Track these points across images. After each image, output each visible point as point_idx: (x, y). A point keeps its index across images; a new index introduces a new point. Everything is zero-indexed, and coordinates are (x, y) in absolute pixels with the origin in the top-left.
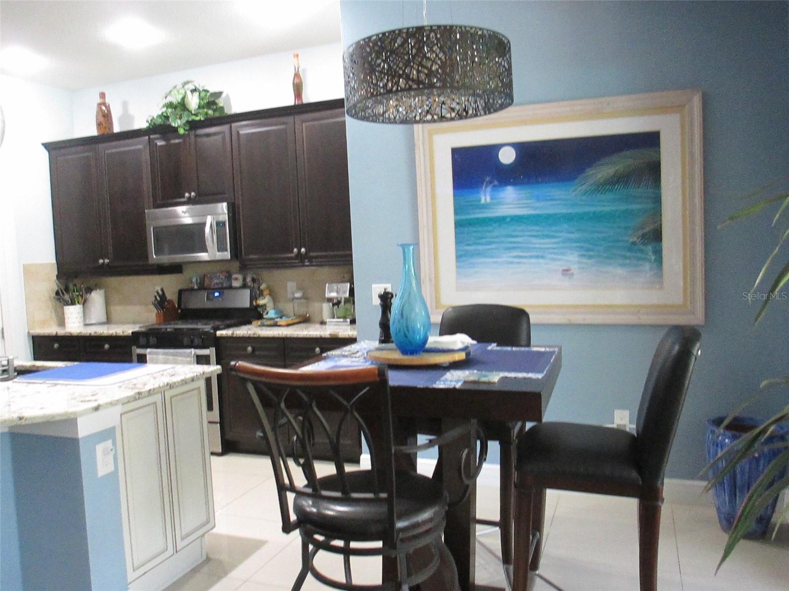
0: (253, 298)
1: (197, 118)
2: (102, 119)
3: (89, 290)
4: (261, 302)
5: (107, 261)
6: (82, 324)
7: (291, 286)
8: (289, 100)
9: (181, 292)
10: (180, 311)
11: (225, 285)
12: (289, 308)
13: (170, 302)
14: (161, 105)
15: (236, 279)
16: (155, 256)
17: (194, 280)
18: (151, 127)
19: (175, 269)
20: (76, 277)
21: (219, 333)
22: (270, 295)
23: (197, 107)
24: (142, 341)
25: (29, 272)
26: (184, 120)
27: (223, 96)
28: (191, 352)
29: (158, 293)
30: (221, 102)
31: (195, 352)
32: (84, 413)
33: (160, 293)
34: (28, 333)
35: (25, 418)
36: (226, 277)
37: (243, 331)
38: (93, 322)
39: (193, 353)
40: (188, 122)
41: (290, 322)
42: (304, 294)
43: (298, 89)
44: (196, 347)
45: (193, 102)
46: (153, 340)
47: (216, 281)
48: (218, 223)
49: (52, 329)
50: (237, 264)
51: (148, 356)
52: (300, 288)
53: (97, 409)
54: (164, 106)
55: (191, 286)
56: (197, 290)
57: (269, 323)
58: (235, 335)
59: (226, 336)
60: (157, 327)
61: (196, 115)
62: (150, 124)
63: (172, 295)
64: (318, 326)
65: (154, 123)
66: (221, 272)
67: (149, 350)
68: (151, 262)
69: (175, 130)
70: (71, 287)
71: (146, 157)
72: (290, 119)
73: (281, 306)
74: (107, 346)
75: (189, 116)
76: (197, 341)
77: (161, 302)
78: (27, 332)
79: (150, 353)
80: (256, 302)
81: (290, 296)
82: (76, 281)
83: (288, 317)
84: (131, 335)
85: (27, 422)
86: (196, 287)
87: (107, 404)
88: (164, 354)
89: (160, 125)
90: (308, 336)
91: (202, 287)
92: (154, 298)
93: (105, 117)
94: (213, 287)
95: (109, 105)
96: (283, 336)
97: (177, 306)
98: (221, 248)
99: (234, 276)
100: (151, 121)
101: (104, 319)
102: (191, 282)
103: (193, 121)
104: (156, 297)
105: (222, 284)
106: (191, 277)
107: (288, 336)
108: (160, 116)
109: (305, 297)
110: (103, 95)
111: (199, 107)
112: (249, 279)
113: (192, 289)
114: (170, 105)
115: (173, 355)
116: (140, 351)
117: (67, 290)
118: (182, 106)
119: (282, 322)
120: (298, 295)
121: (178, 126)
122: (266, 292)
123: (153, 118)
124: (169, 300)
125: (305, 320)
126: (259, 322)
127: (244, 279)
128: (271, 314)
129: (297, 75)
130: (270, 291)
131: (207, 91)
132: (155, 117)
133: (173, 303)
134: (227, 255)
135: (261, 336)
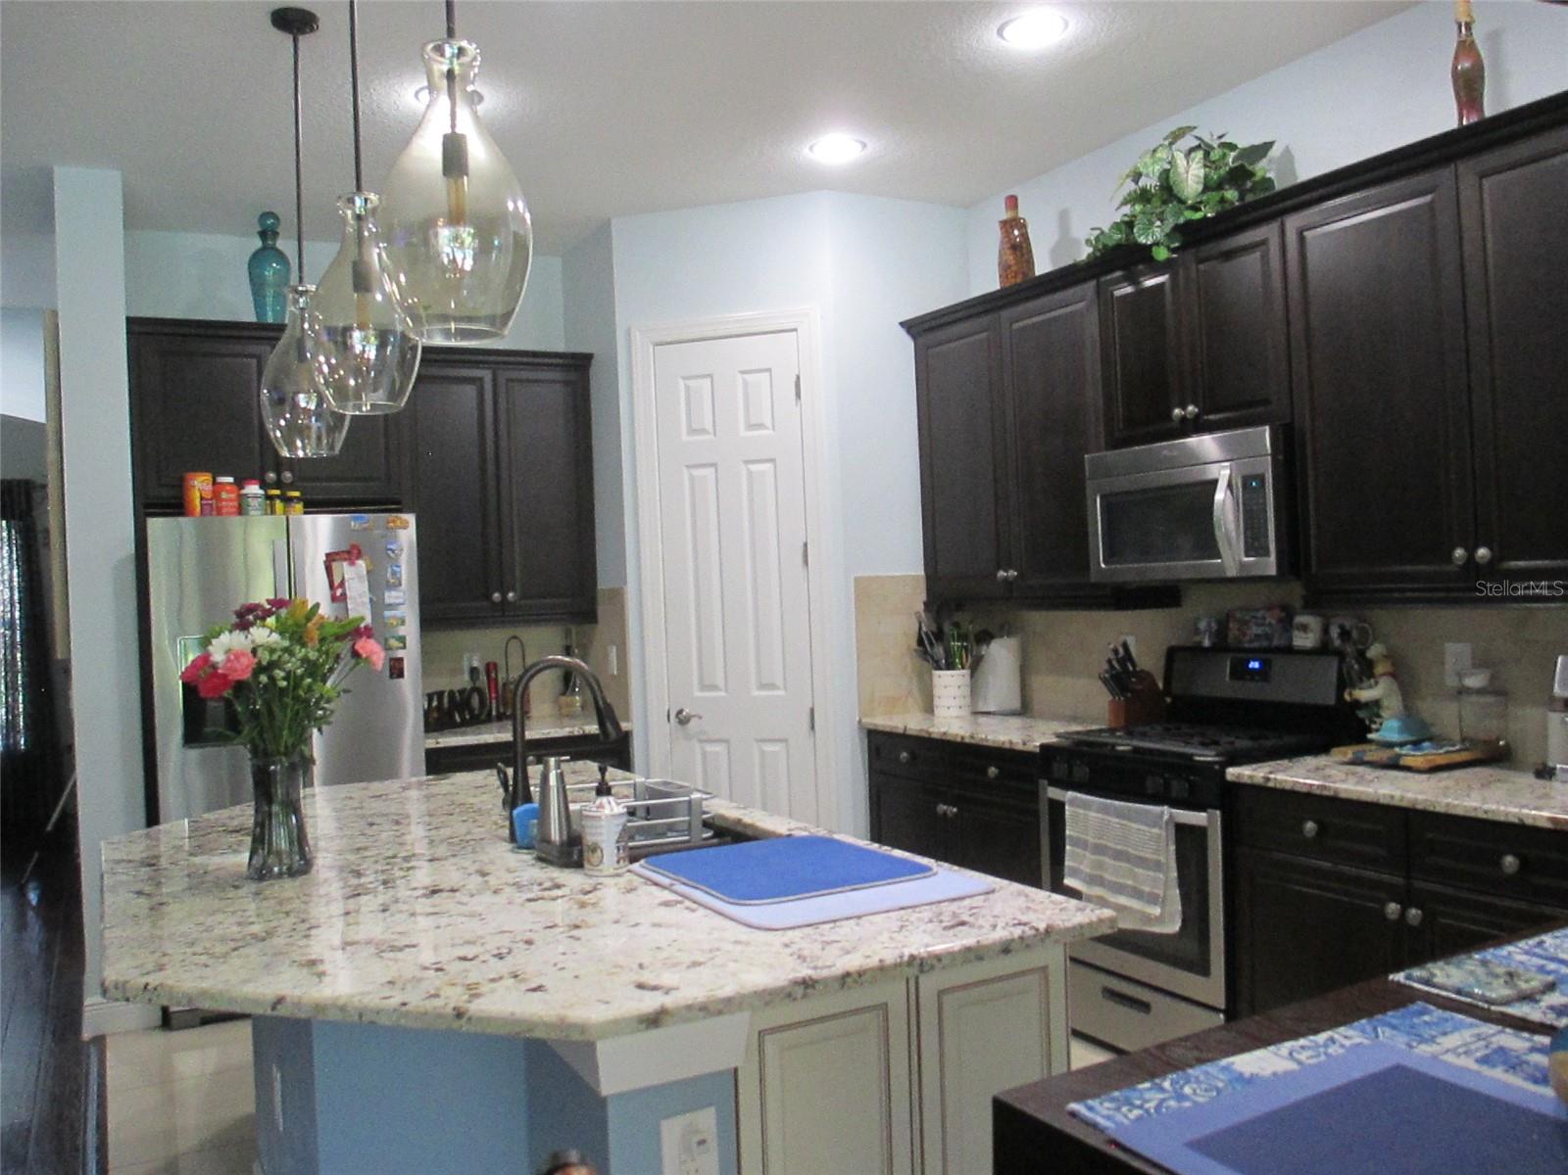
0: (1344, 683)
1: (1198, 215)
2: (1010, 258)
3: (985, 637)
4: (1364, 695)
5: (1013, 573)
6: (965, 712)
7: (1457, 653)
8: (1442, 117)
9: (1172, 654)
10: (1168, 700)
11: (1276, 643)
12: (1447, 716)
13: (1145, 676)
14: (1120, 198)
15: (1304, 628)
16: (1103, 566)
17: (1202, 625)
18: (1098, 254)
19: (1164, 596)
20: (959, 607)
21: (1232, 772)
22: (1393, 675)
23: (1200, 188)
24: (1059, 769)
25: (866, 592)
26: (1170, 222)
27: (1275, 152)
28: (1162, 813)
29: (1116, 651)
30: (1264, 168)
31: (1171, 816)
32: (615, 1029)
33: (1121, 651)
34: (860, 722)
36: (1280, 620)
37: (1298, 774)
38: (992, 710)
39: (1166, 817)
40: (1177, 228)
41: (1441, 761)
42: (1493, 678)
43: (1469, 87)
44: (1176, 803)
45: (1191, 177)
46: (1081, 772)
47: (1255, 630)
48: (1246, 481)
49: (909, 721)
50: (1296, 591)
51: (1067, 807)
52: (1480, 663)
53: (652, 1020)
54: (1125, 203)
55: (1197, 638)
56: (1207, 650)
57: (1384, 755)
58: (1271, 784)
59: (1249, 781)
60: (1106, 738)
61: (1195, 208)
62: (1096, 249)
63: (1149, 660)
64: (1527, 780)
65: (1105, 246)
66: (1270, 608)
67: (1070, 794)
68: (1093, 578)
69: (1147, 249)
70: (947, 628)
71: (1092, 328)
72: (1444, 175)
73: (1427, 707)
74: (993, 771)
75: (1179, 213)
76: (1178, 787)
77: (1121, 676)
78: (857, 719)
79: (1073, 802)
80: (1350, 694)
81: (1451, 682)
82: (958, 617)
83: (1437, 740)
84: (1038, 750)
86: (1207, 643)
87: (690, 1006)
88: (1105, 810)
89: (1118, 246)
90: (1481, 815)
91: (1221, 646)
92: (1106, 666)
93: (1018, 248)
94: (1247, 645)
95: (1024, 220)
96: (1404, 804)
97: (1161, 685)
98: (1254, 544)
99: (1300, 619)
100: (1097, 239)
101: (1016, 704)
102: (1197, 631)
103: (1189, 223)
104: (1109, 662)
105: (1268, 637)
106: (1195, 621)
107: (1420, 807)
108: (1116, 226)
109: (1497, 690)
110: (1012, 202)
111: (1206, 188)
112: (1335, 632)
113: (1197, 649)
114: (1143, 196)
115: (1120, 815)
116: (1054, 793)
117: (939, 636)
118: (1168, 190)
119: (1412, 757)
120: (1474, 681)
121: (1157, 244)
122: (1379, 669)
123: (1102, 232)
124: (1142, 671)
125: (1495, 756)
126: (1349, 752)
127: (1326, 630)
128: (1389, 729)
129: (1466, 47)
130: (1393, 664)
131: (1232, 147)
132: (1106, 230)
133: (1154, 680)
134: (1270, 565)
135: (1343, 795)
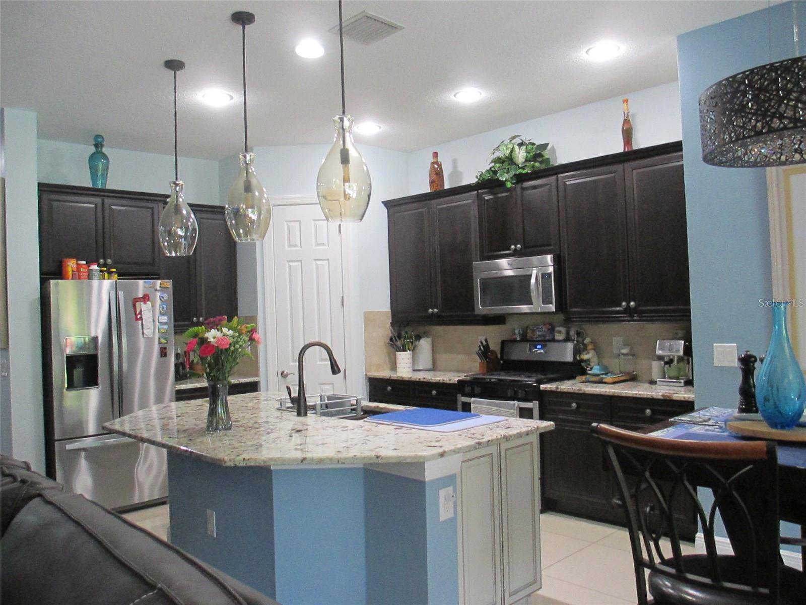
1: (525, 172)
2: (434, 177)
3: (418, 337)
4: (585, 357)
5: (436, 310)
6: (411, 370)
7: (617, 341)
8: (618, 147)
9: (503, 343)
10: (502, 362)
11: (547, 338)
12: (614, 364)
13: (493, 352)
14: (490, 161)
15: (559, 332)
16: (481, 308)
17: (517, 332)
18: (480, 182)
19: (499, 320)
20: (408, 325)
21: (542, 387)
22: (594, 349)
23: (524, 160)
24: (468, 389)
25: (369, 319)
26: (512, 173)
27: (549, 147)
28: (515, 404)
29: (482, 343)
30: (546, 154)
31: (518, 405)
32: (433, 457)
33: (484, 343)
34: (366, 375)
35: (381, 457)
36: (549, 329)
37: (566, 386)
38: (421, 368)
39: (516, 405)
40: (515, 175)
41: (617, 379)
42: (631, 349)
43: (628, 135)
44: (519, 400)
45: (521, 155)
46: (477, 390)
47: (538, 333)
48: (543, 275)
49: (385, 373)
50: (561, 317)
51: (472, 405)
52: (626, 344)
53: (442, 455)
54: (492, 162)
55: (514, 337)
56: (518, 341)
57: (594, 379)
58: (559, 390)
59: (550, 390)
60: (481, 376)
61: (523, 168)
62: (479, 179)
63: (494, 346)
64: (647, 385)
65: (483, 179)
66: (545, 325)
67: (473, 399)
68: (476, 312)
69: (503, 184)
70: (403, 333)
71: (474, 211)
72: (619, 167)
73: (606, 362)
74: (434, 392)
75: (516, 170)
76: (520, 394)
77: (485, 352)
78: (365, 373)
79: (474, 402)
80: (579, 357)
81: (615, 351)
82: (407, 329)
83: (612, 373)
84: (456, 382)
85: (383, 461)
86: (518, 339)
87: (451, 450)
88: (488, 404)
89: (489, 180)
90: (638, 396)
91: (524, 339)
92: (478, 349)
93: (437, 174)
94: (535, 339)
95: (441, 163)
96: (611, 394)
97: (499, 357)
98: (547, 301)
99: (557, 329)
100: (480, 175)
101: (430, 366)
102: (514, 334)
103: (521, 174)
104: (480, 346)
105: (544, 336)
106: (514, 328)
107: (616, 394)
108: (488, 171)
109: (633, 354)
110: (435, 155)
111: (526, 161)
112: (572, 333)
113: (515, 341)
114: (498, 160)
115: (497, 405)
116: (465, 399)
117: (400, 337)
118: (510, 160)
119: (608, 378)
120: (624, 351)
121: (506, 181)
122: (590, 347)
123: (482, 174)
124: (492, 350)
125: (633, 378)
126: (584, 378)
127: (568, 333)
128: (596, 370)
129: (626, 121)
130: (594, 345)
131: (533, 144)
132: (484, 172)
133: (496, 353)
134: (552, 307)
135: (587, 392)
